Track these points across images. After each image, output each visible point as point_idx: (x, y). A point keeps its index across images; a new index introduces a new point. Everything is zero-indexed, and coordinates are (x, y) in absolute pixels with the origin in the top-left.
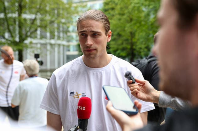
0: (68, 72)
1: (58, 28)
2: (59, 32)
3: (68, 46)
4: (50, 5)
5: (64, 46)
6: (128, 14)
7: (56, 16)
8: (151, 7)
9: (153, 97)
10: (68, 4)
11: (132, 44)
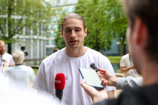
0: (54, 61)
1: (40, 27)
2: (40, 30)
3: (48, 41)
4: (34, 8)
5: (44, 40)
6: (94, 16)
7: (38, 18)
8: (112, 11)
9: (112, 82)
10: (47, 8)
11: (97, 39)
